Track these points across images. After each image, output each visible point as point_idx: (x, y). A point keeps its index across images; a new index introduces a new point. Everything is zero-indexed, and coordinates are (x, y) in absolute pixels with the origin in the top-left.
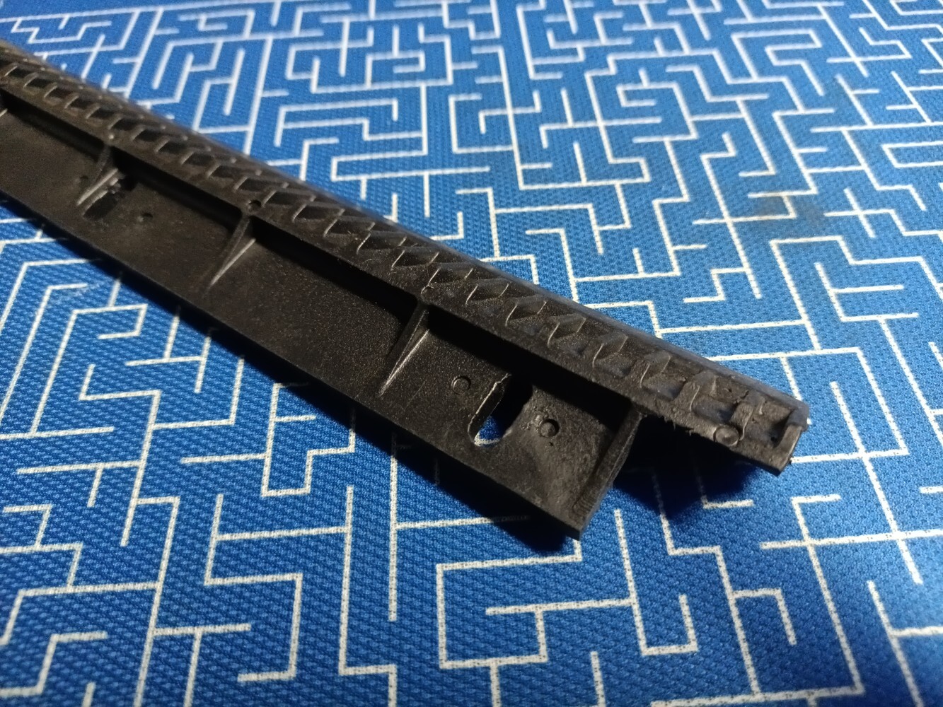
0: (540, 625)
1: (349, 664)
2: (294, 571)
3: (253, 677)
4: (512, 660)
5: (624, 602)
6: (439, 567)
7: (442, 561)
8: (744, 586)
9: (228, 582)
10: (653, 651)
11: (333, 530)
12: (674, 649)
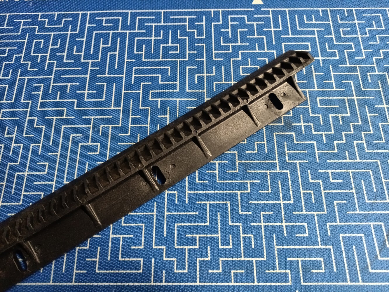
0: (198, 240)
1: (155, 246)
2: (143, 223)
3: (134, 247)
4: (191, 247)
5: (217, 236)
6: (176, 224)
7: (177, 223)
8: (245, 234)
9: (128, 225)
10: (222, 247)
11: (151, 213)
12: (227, 247)
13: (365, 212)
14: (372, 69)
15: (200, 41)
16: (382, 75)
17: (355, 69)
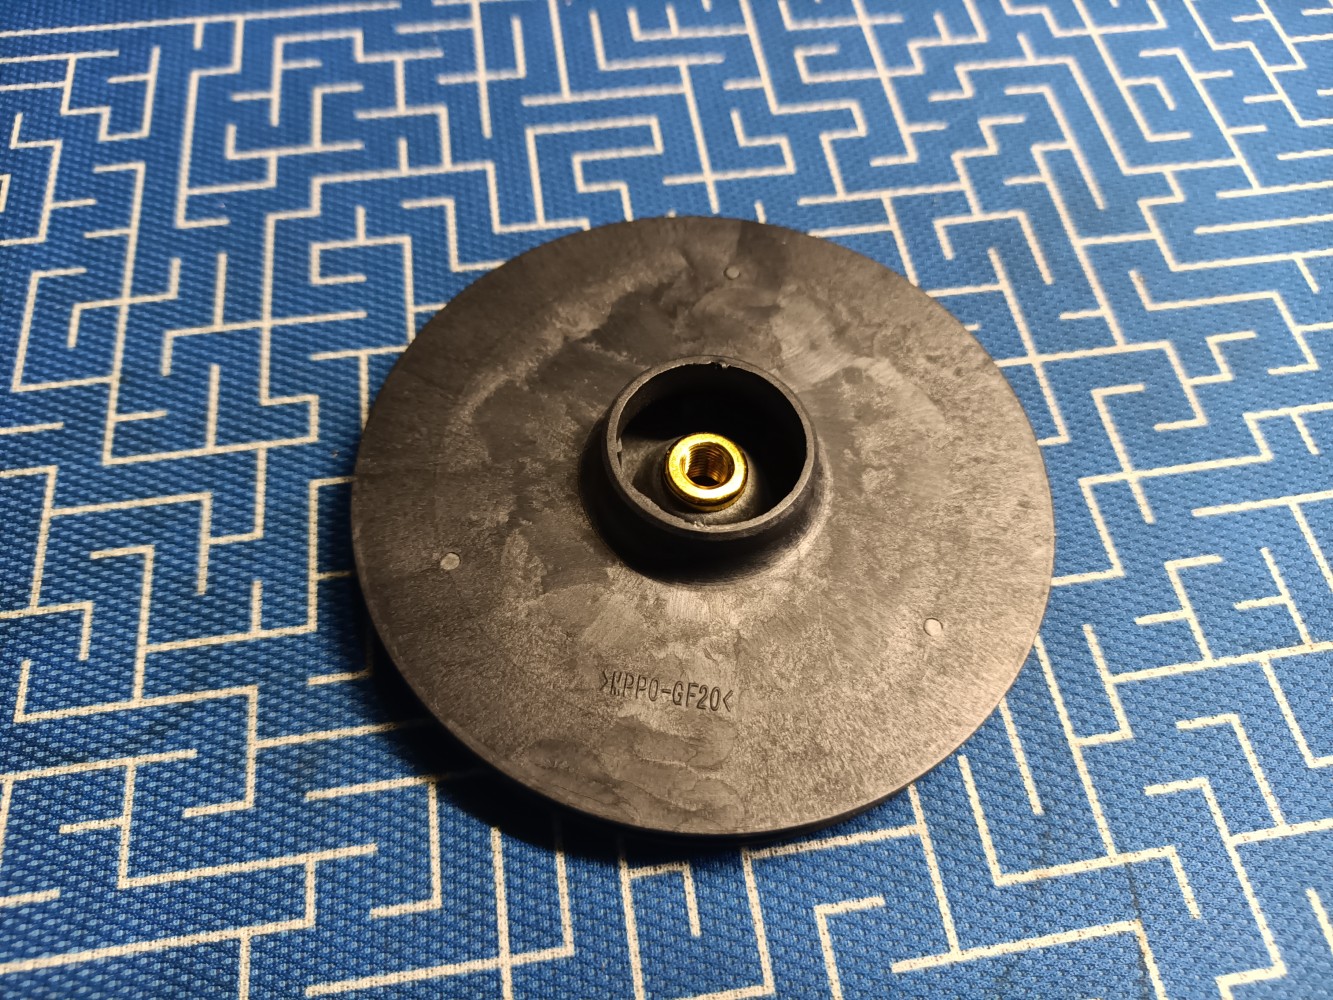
13: (997, 950)
14: (956, 203)
15: (119, 152)
16: (1002, 223)
17: (874, 211)
